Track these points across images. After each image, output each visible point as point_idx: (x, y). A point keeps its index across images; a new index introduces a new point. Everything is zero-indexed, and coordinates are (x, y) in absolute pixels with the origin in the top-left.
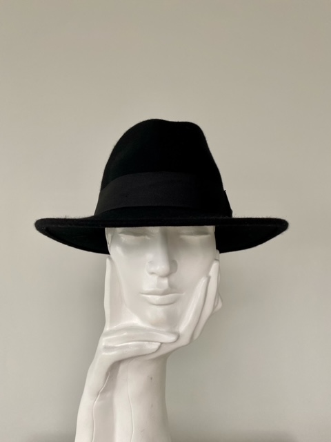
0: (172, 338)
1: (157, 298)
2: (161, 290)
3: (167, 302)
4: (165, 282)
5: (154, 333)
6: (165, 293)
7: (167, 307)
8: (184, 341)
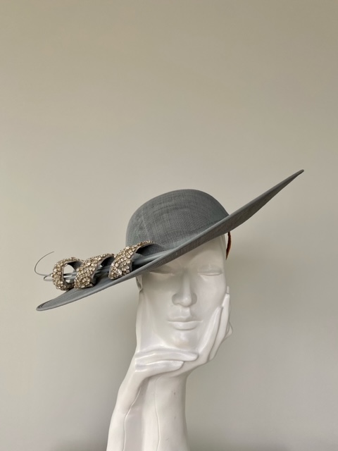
0: (192, 357)
1: (181, 325)
2: (184, 317)
3: (189, 328)
4: (188, 310)
5: (178, 353)
6: (187, 320)
7: (188, 332)
8: (203, 360)
